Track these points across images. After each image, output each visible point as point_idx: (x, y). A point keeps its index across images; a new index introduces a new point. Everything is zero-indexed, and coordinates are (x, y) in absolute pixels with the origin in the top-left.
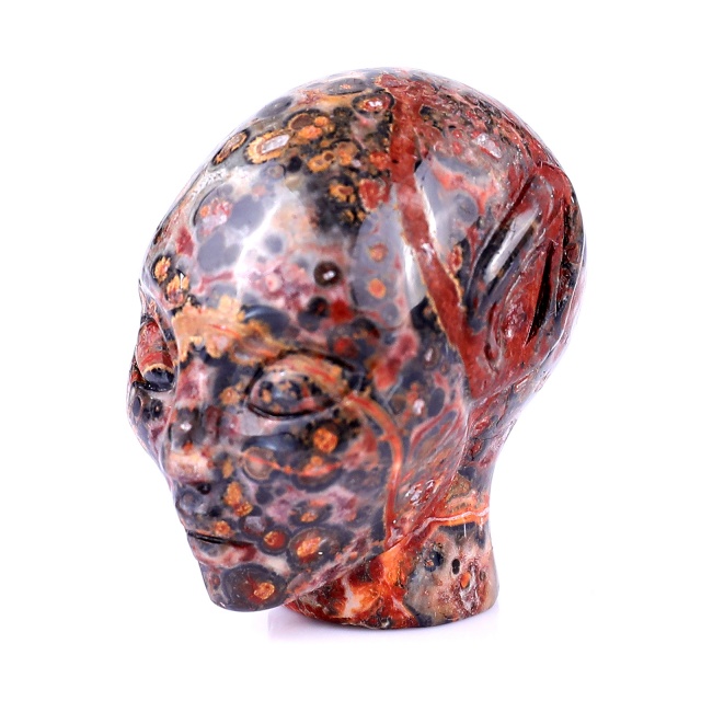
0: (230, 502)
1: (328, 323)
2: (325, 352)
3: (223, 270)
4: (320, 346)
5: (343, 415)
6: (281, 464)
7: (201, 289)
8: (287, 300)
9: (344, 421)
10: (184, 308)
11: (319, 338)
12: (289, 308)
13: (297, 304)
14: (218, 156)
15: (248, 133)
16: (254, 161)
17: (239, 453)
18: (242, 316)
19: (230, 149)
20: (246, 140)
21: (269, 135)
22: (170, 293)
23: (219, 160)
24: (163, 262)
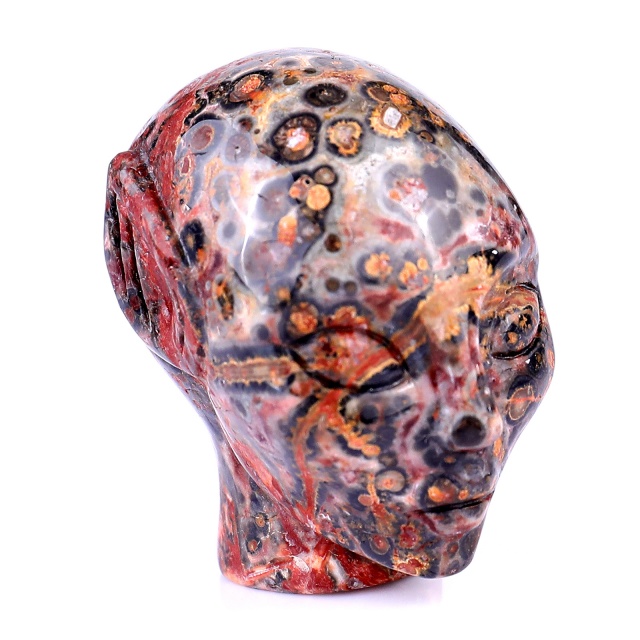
0: (496, 455)
1: (529, 251)
2: (525, 280)
3: (455, 237)
6: (535, 395)
7: (444, 263)
8: (511, 239)
10: (434, 288)
11: (522, 269)
12: (515, 247)
13: (518, 242)
14: (342, 150)
15: (351, 120)
16: (397, 136)
17: (506, 401)
18: (490, 270)
19: (353, 138)
20: (361, 125)
21: (377, 113)
22: (407, 281)
23: (352, 151)
24: (374, 259)
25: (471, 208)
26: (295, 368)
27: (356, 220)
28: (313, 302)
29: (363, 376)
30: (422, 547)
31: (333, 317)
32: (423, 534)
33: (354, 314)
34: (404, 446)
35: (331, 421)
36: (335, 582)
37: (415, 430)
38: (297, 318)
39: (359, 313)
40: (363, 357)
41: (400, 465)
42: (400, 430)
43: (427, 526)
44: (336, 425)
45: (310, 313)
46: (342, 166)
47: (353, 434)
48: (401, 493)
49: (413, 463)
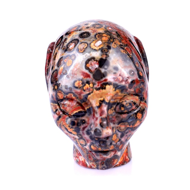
0: (114, 140)
1: (135, 85)
2: (134, 93)
3: (104, 79)
4: (133, 92)
5: (142, 108)
6: (130, 125)
7: (98, 86)
8: (125, 82)
9: (142, 109)
10: (93, 92)
11: (132, 90)
12: (126, 84)
13: (128, 83)
14: (80, 51)
15: (86, 43)
16: (96, 49)
17: (117, 126)
18: (114, 89)
19: (84, 48)
20: (88, 45)
21: (94, 42)
22: (86, 89)
23: (82, 52)
24: (78, 82)
25: (112, 72)
26: (58, 107)
27: (76, 71)
28: (62, 91)
29: (73, 113)
30: (94, 161)
31: (67, 96)
32: (93, 157)
33: (73, 96)
34: (83, 133)
35: (64, 123)
36: (87, 165)
37: (86, 129)
38: (59, 94)
39: (74, 96)
40: (73, 107)
41: (83, 138)
42: (81, 129)
43: (93, 156)
44: (65, 125)
45: (62, 94)
46: (78, 55)
47: (69, 128)
48: (85, 145)
49: (87, 138)
